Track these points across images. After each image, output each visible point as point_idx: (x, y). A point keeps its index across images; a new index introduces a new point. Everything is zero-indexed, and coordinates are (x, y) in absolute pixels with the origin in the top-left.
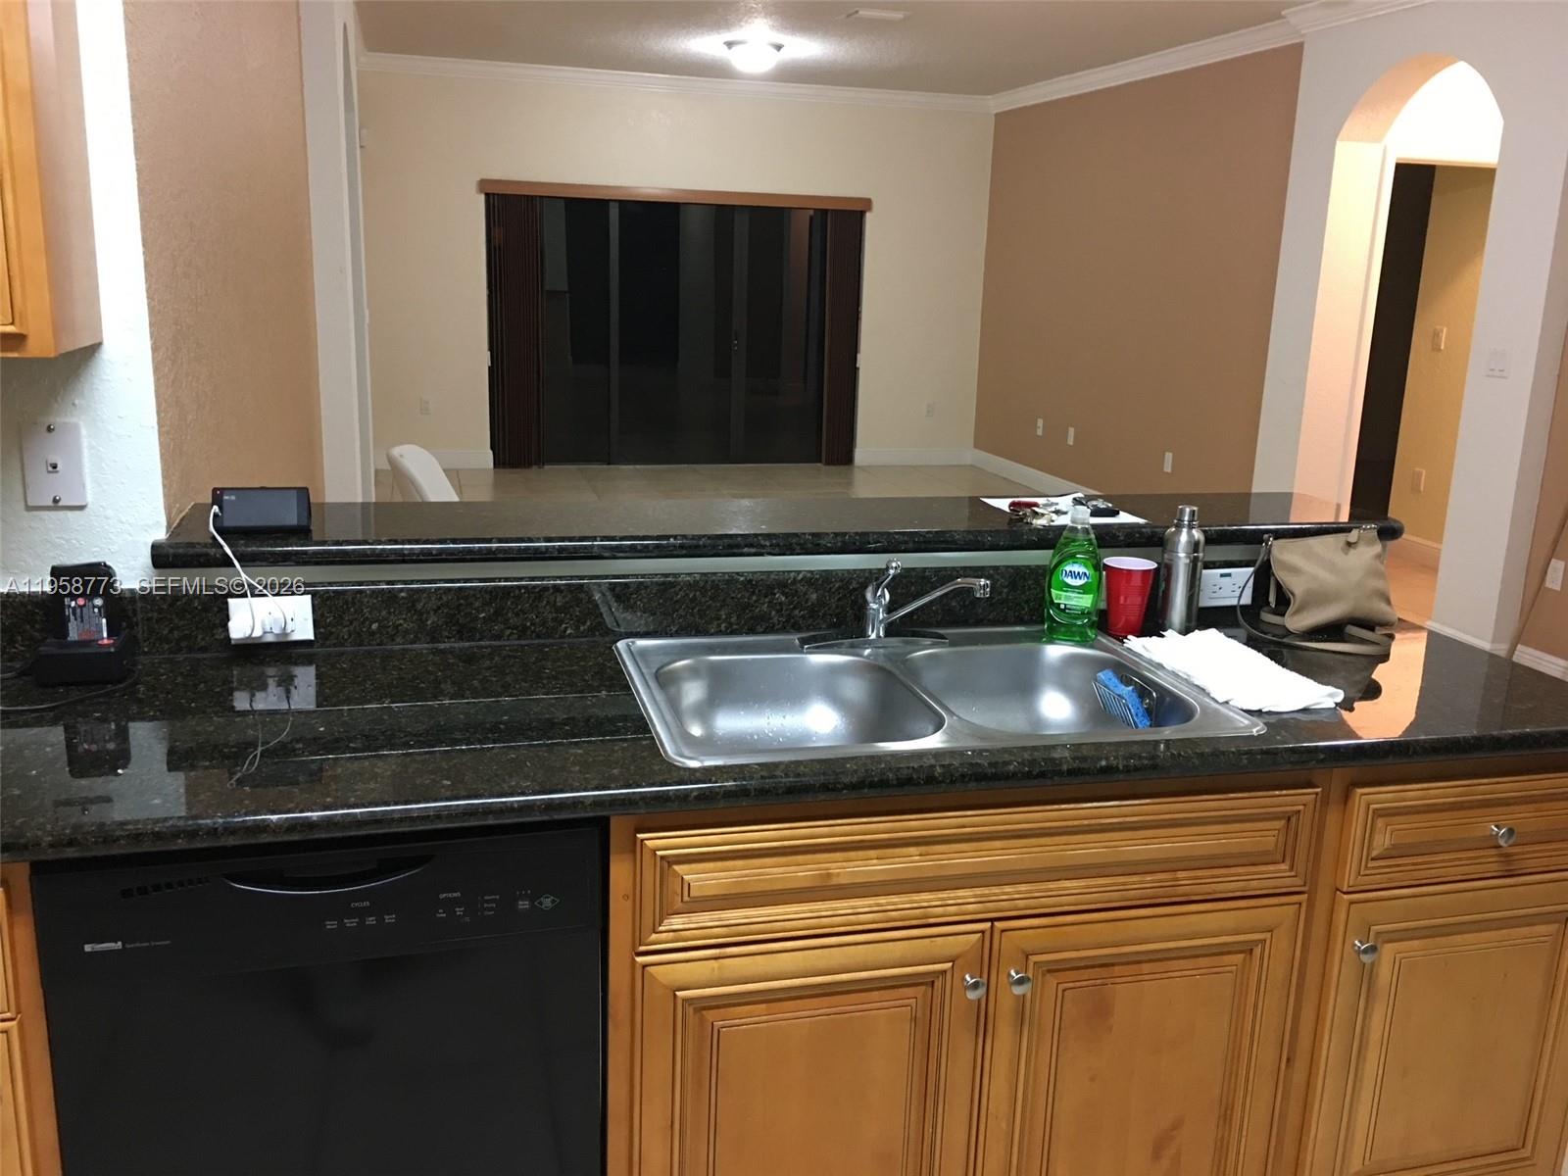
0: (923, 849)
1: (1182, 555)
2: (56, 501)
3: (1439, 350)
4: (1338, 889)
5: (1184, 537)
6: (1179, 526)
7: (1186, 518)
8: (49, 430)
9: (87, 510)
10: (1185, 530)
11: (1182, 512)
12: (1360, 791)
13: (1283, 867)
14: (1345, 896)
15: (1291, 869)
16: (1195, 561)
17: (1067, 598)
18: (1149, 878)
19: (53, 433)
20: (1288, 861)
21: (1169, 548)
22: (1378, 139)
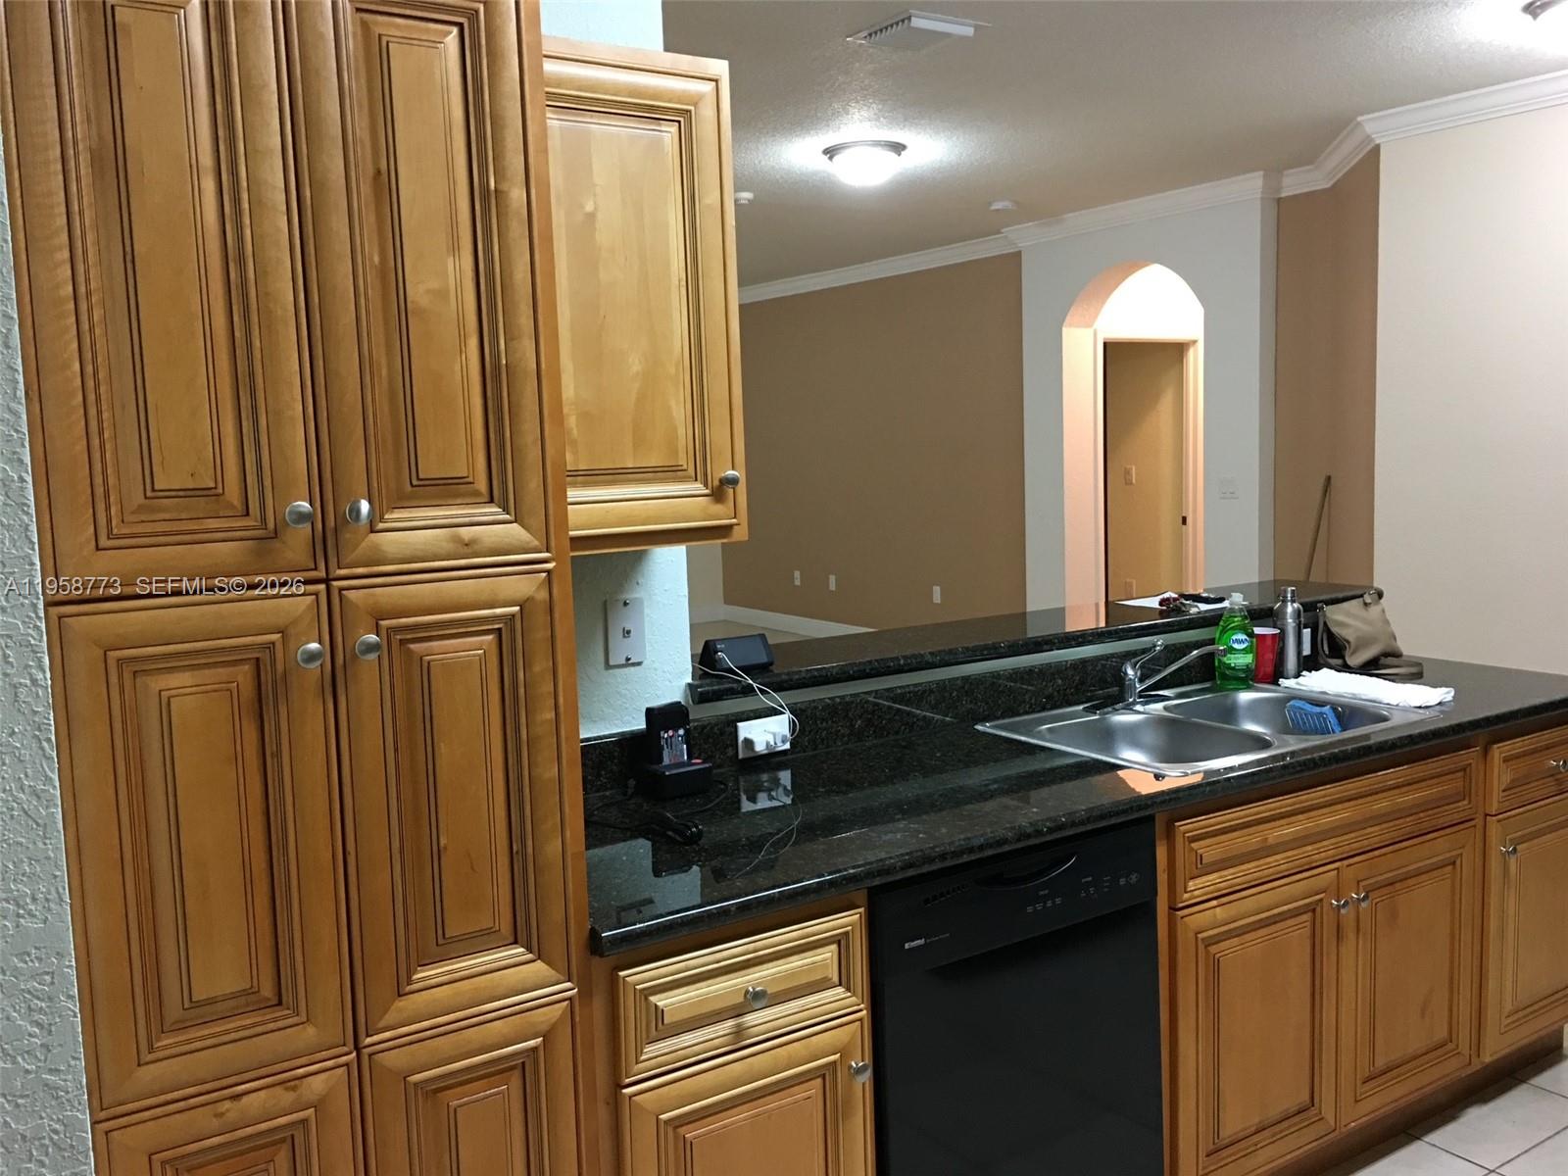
0: (1306, 815)
1: (1290, 621)
2: (628, 659)
3: (1131, 483)
4: (1486, 815)
5: (1290, 609)
6: (1284, 601)
7: (1289, 595)
8: (626, 604)
9: (644, 665)
10: (1289, 603)
11: (1285, 591)
12: (1495, 746)
13: (1465, 802)
14: (1494, 818)
15: (1469, 803)
16: (1299, 625)
17: (1236, 658)
18: (1408, 819)
19: (628, 606)
20: (1467, 798)
21: (1280, 617)
22: (1089, 325)
